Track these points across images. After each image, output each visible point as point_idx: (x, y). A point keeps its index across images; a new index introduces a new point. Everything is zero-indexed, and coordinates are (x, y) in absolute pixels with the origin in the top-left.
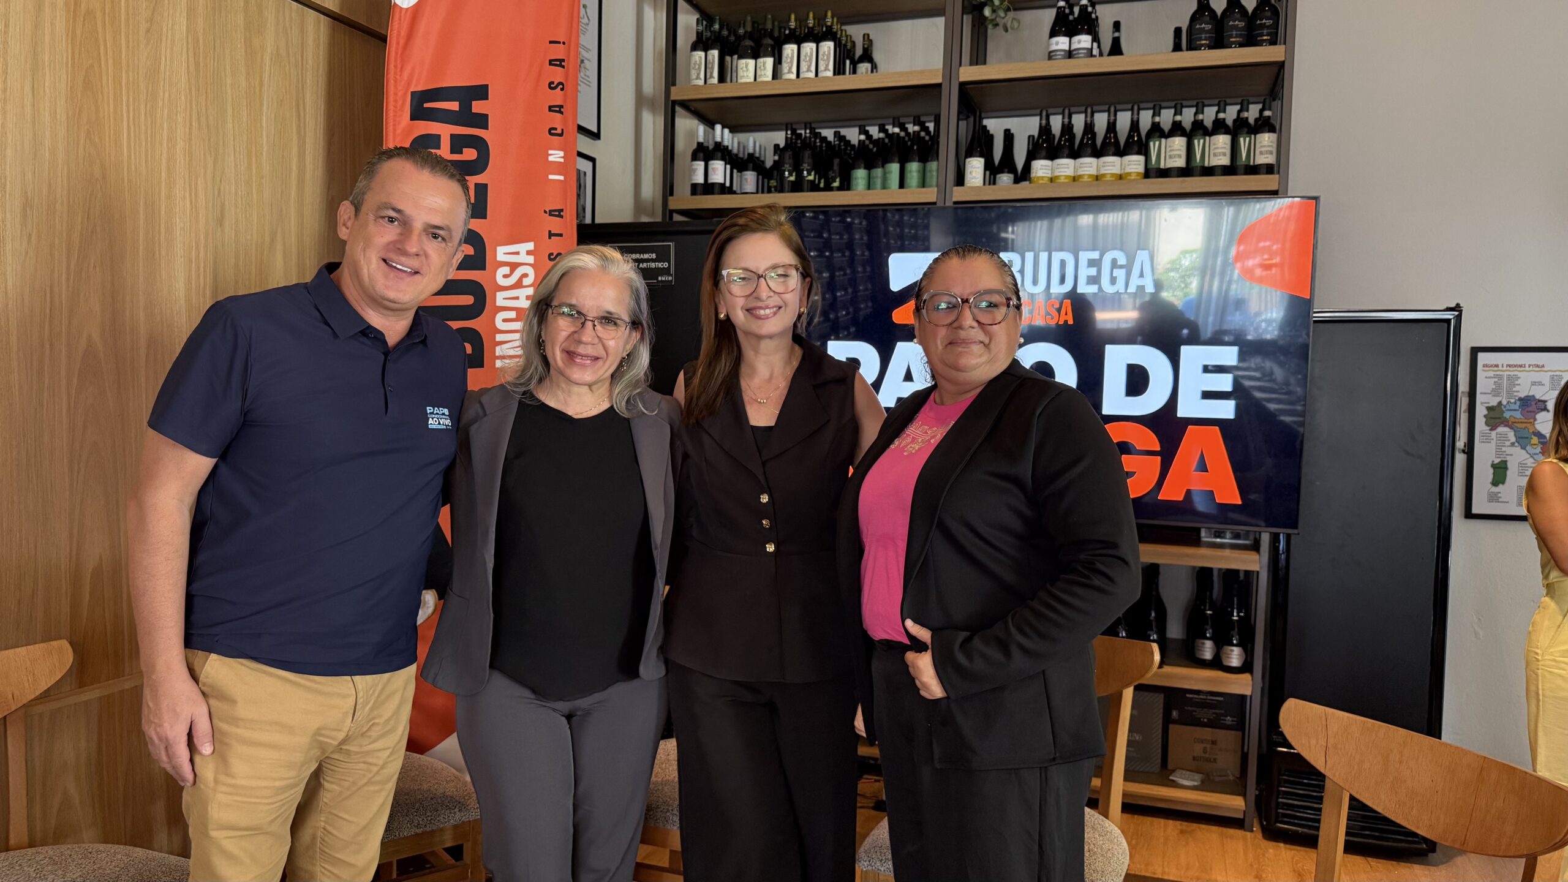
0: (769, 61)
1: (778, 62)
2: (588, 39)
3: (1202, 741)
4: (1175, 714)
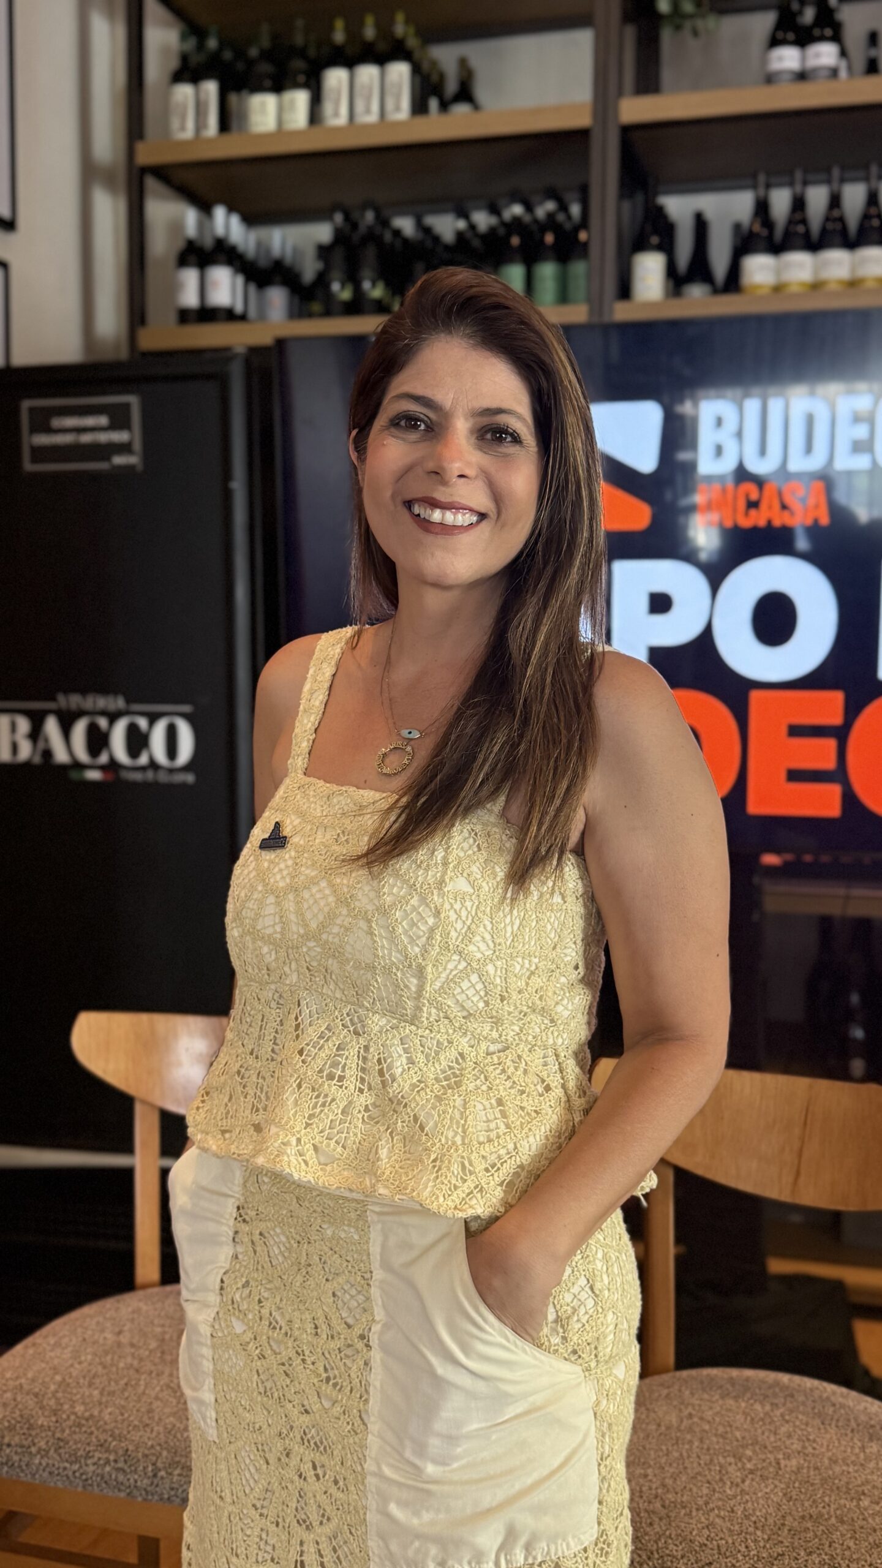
1: (316, 101)
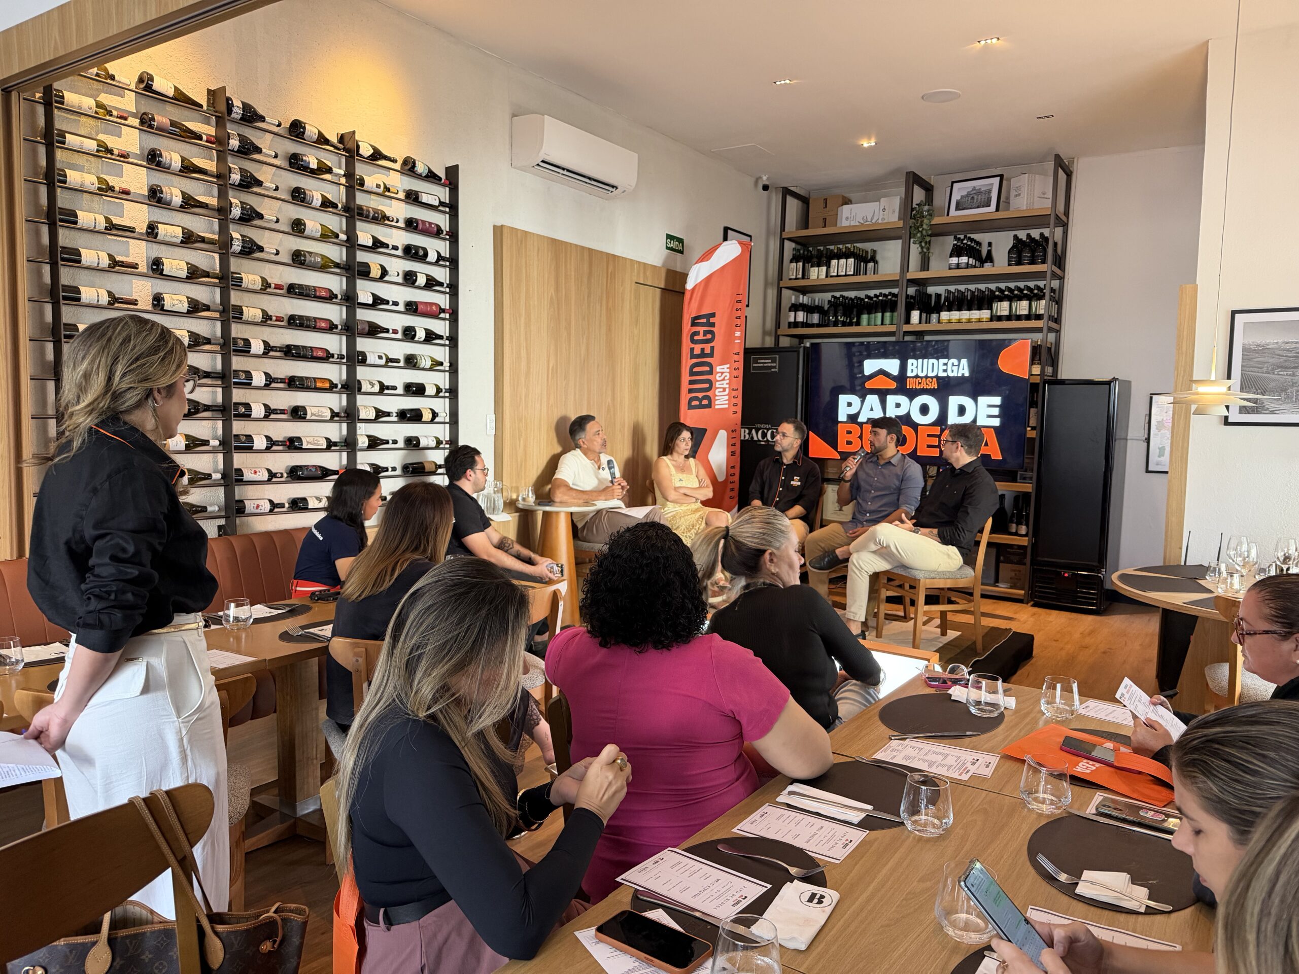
0: (824, 269)
3: (1014, 571)
4: (1002, 558)
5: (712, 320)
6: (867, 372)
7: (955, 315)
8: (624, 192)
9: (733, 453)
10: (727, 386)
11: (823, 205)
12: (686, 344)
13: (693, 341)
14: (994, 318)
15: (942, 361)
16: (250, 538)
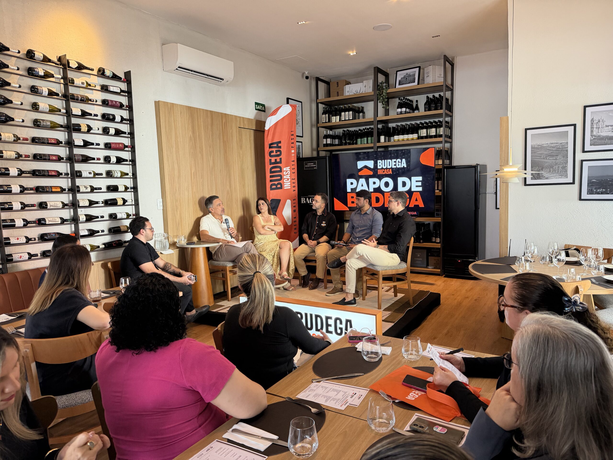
0: (338, 117)
1: (340, 116)
2: (300, 117)
3: (436, 260)
4: (429, 254)
5: (279, 145)
6: (359, 168)
7: (401, 137)
8: (227, 81)
9: (294, 211)
10: (289, 177)
11: (336, 85)
12: (267, 157)
13: (270, 156)
14: (420, 138)
15: (393, 160)
16: (14, 275)
